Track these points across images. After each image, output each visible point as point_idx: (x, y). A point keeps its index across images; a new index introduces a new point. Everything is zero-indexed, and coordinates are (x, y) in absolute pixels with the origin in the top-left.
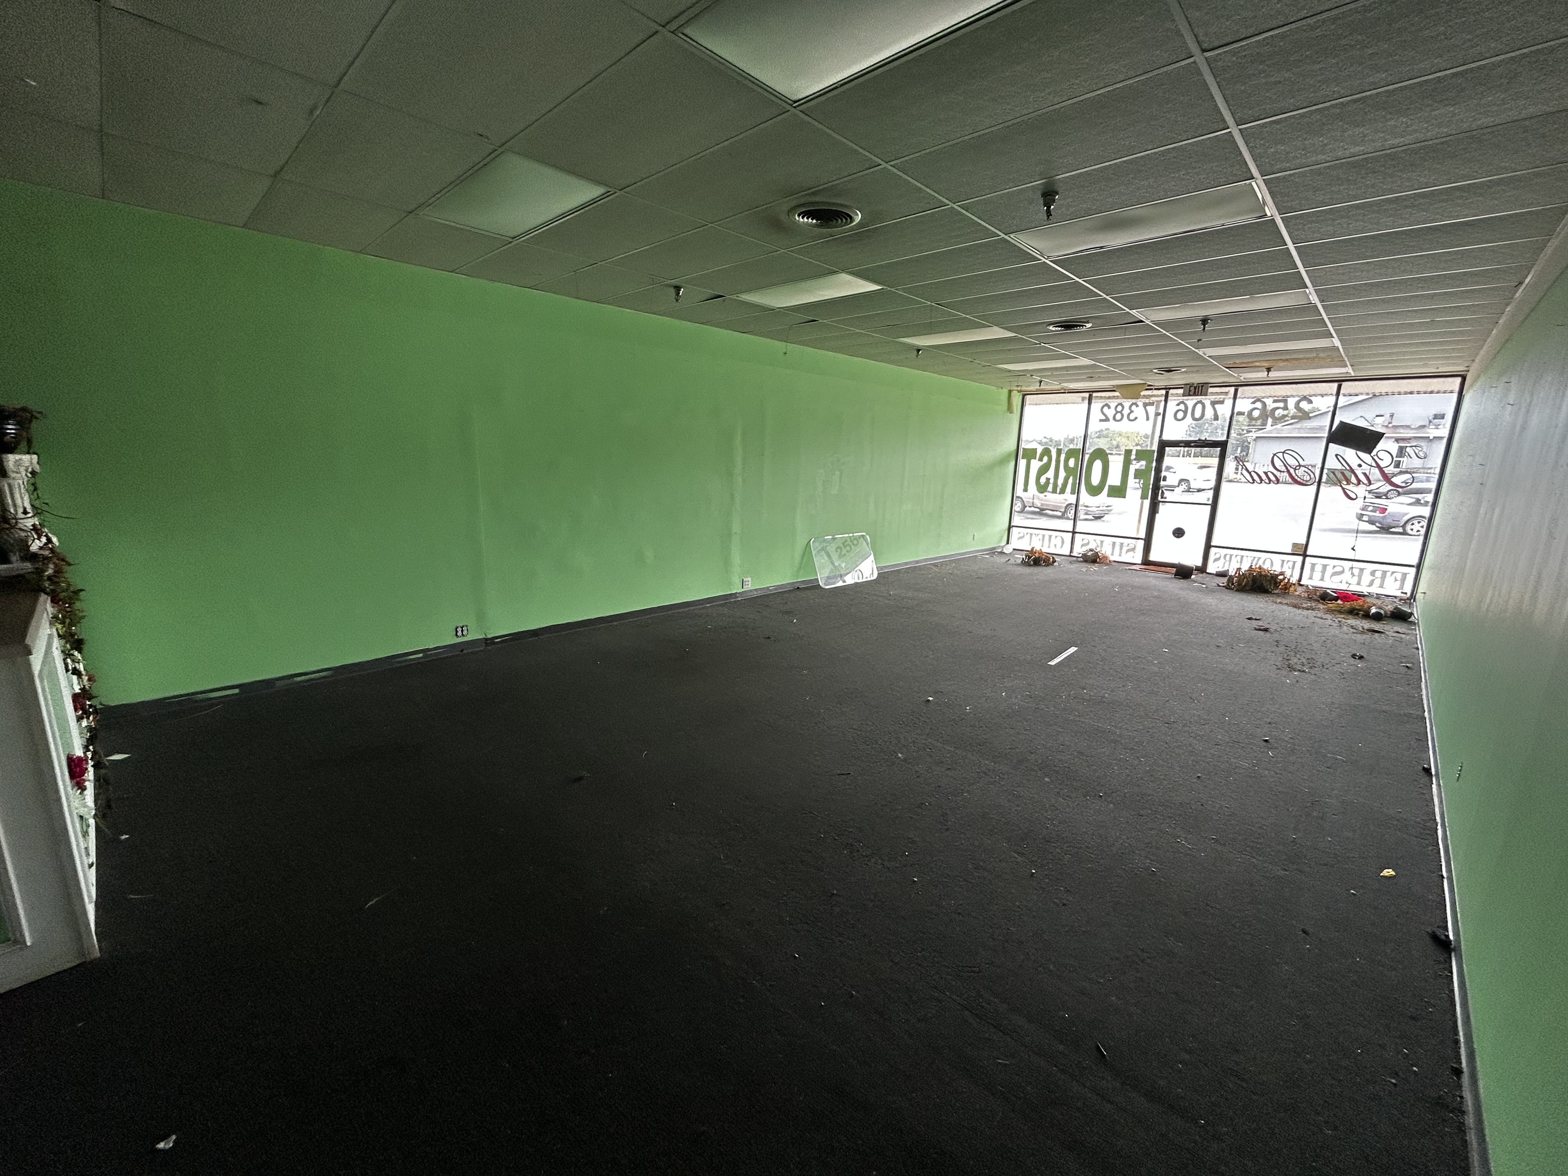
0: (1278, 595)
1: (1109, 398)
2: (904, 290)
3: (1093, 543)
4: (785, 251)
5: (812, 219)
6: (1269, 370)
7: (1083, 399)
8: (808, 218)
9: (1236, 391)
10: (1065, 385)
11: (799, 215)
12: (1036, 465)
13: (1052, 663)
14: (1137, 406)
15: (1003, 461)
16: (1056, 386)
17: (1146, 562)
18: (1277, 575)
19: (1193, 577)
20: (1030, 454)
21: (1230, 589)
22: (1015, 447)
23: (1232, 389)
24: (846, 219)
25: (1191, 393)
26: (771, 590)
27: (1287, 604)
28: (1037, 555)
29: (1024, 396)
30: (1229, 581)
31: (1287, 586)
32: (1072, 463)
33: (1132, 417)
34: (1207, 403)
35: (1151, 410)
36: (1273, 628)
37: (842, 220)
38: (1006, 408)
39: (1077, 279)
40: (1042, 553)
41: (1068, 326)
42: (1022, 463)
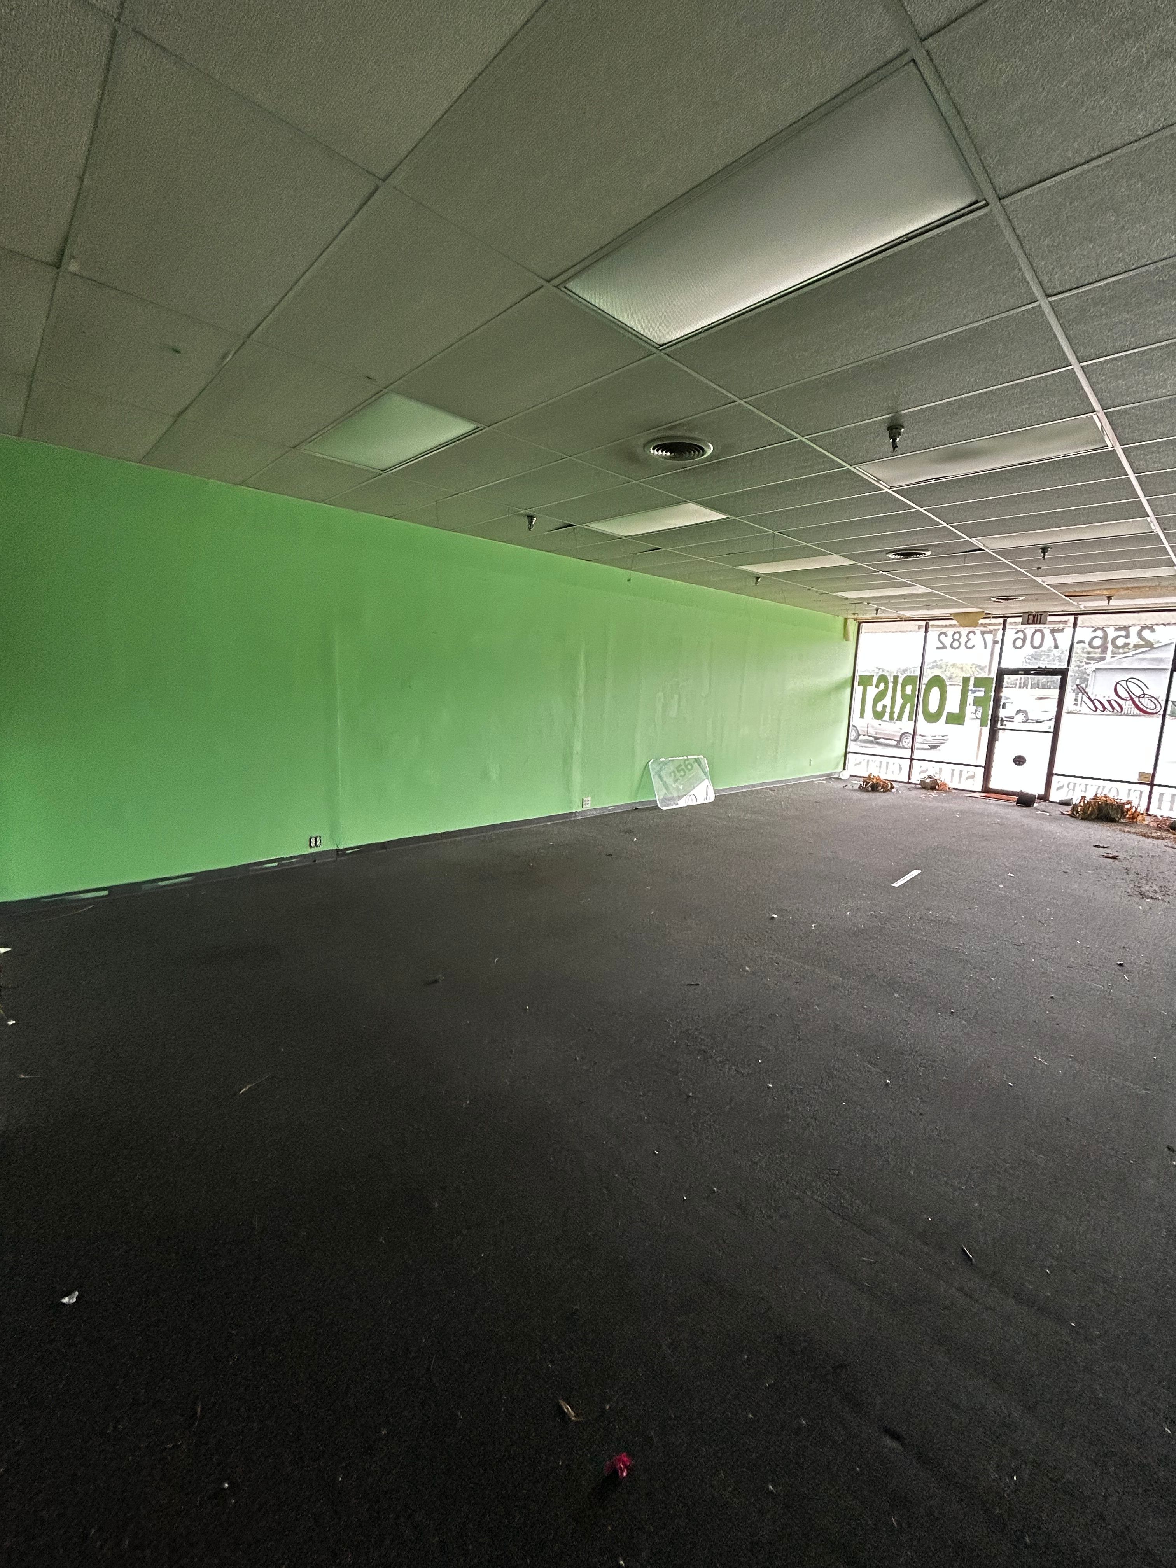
0: (1125, 824)
1: (946, 626)
2: (748, 519)
3: (932, 770)
4: (637, 482)
5: (666, 452)
6: (1109, 598)
7: (920, 627)
8: (662, 451)
9: (1076, 619)
10: (902, 613)
11: (654, 449)
12: (872, 692)
13: (897, 884)
14: (975, 634)
15: (839, 687)
16: (892, 615)
17: (986, 790)
18: (1124, 804)
19: (1035, 805)
20: (866, 681)
21: (1075, 817)
22: (851, 674)
23: (1072, 617)
24: (699, 452)
25: (1030, 621)
26: (610, 810)
27: (1135, 833)
28: (875, 781)
29: (860, 624)
30: (1073, 809)
31: (1134, 817)
32: (909, 689)
33: (970, 645)
34: (1047, 632)
35: (989, 638)
36: (1121, 856)
37: (694, 452)
38: (842, 635)
39: (918, 508)
40: (880, 779)
41: (907, 554)
42: (858, 690)
